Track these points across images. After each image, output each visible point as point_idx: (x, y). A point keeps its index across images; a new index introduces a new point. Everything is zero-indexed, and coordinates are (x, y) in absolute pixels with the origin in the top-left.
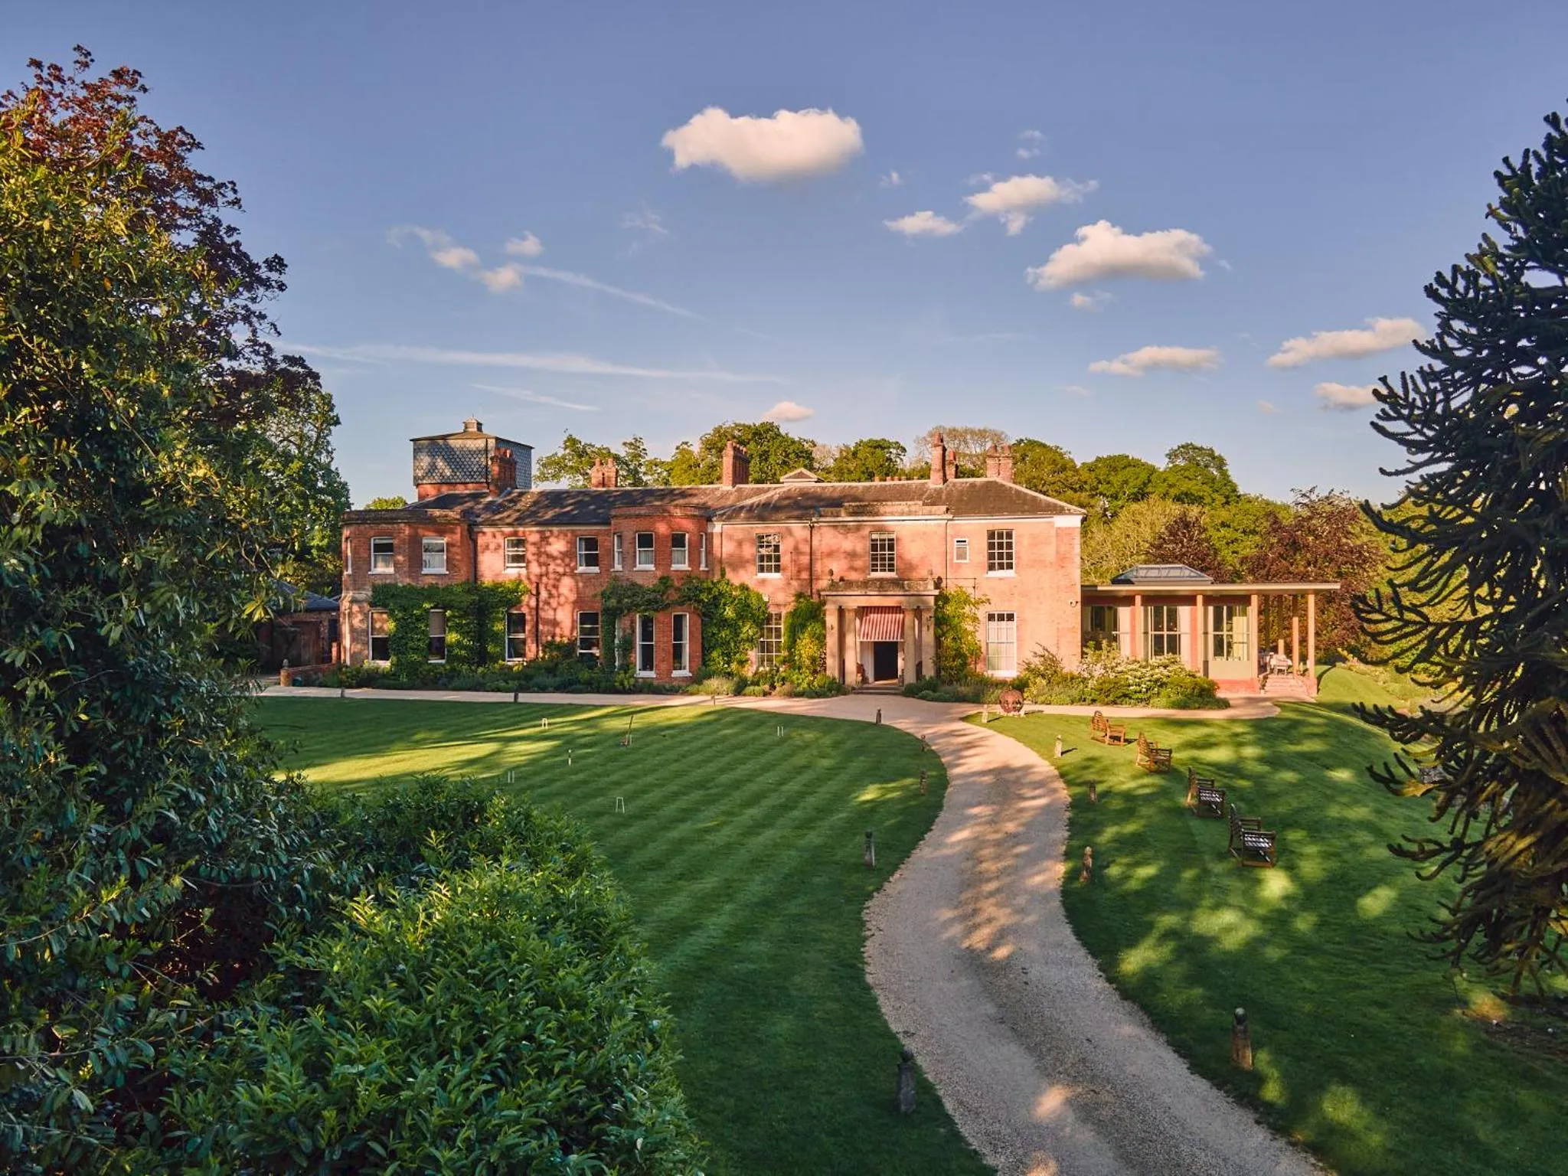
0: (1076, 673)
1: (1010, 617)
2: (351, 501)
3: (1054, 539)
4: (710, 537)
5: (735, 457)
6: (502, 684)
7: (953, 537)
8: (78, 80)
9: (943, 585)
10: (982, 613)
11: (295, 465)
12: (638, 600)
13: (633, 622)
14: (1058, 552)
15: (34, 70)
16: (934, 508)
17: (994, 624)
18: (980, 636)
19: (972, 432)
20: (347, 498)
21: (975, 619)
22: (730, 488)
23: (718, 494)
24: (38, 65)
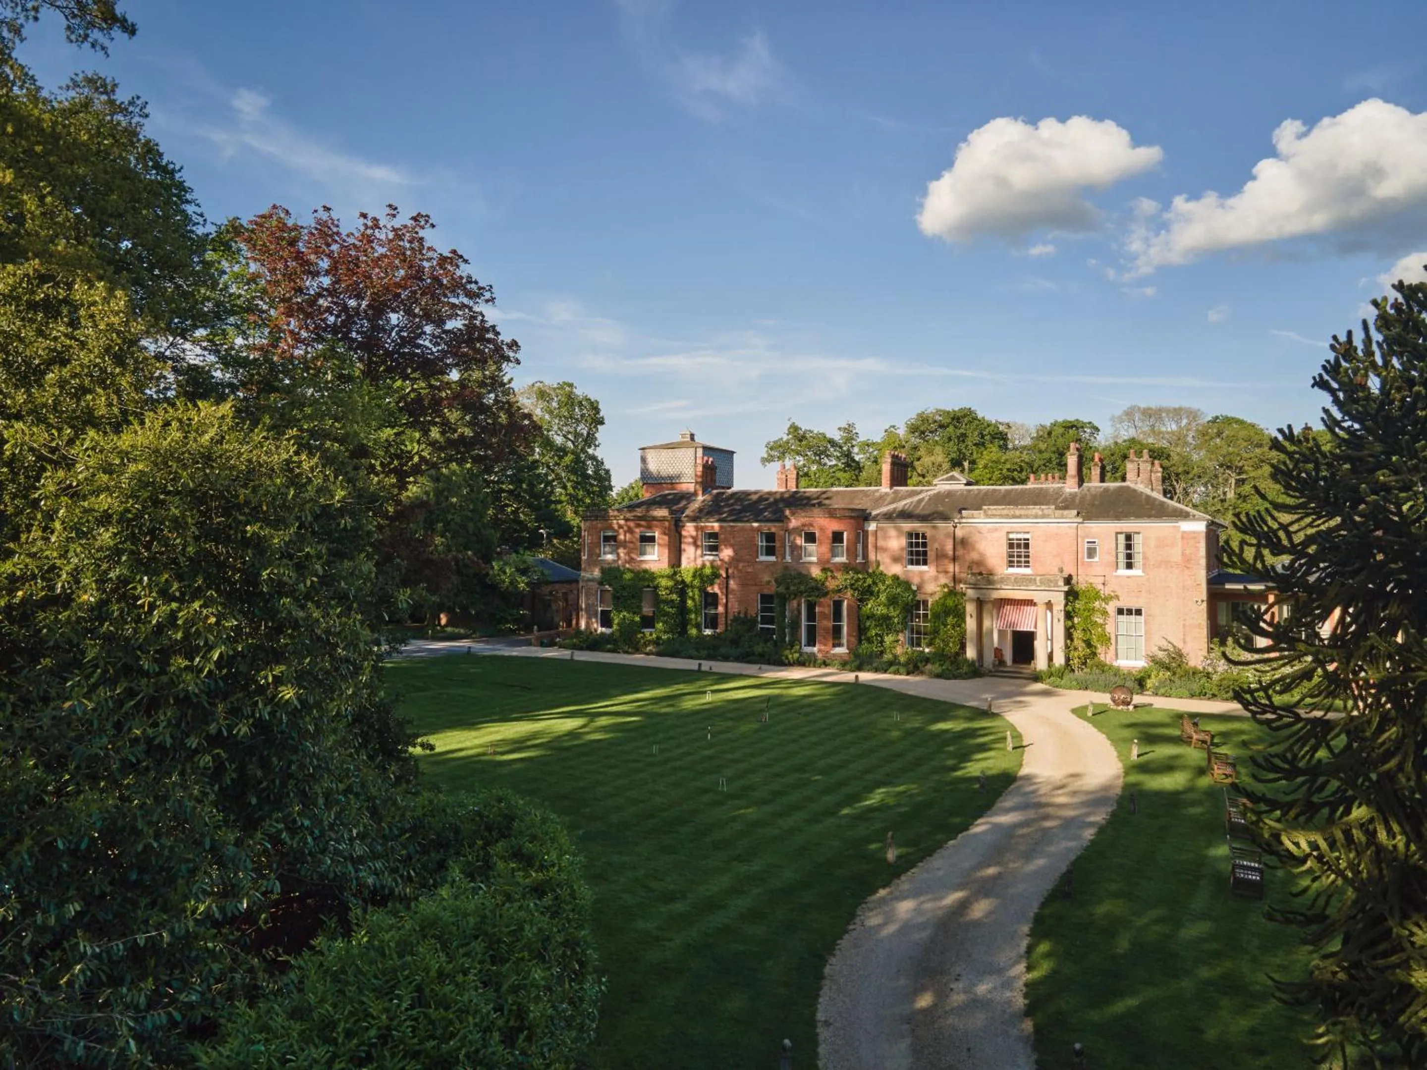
0: (1201, 668)
1: (1139, 612)
2: (613, 484)
3: (1180, 543)
4: (866, 533)
5: (893, 464)
6: (695, 653)
7: (1083, 538)
8: (389, 226)
9: (1074, 581)
10: (1111, 608)
11: (568, 459)
12: (802, 588)
13: (799, 605)
14: (1183, 554)
15: (362, 220)
16: (1066, 512)
17: (1123, 618)
18: (1110, 629)
19: (1168, 411)
20: (610, 481)
21: (1105, 613)
22: (888, 490)
23: (877, 494)
24: (364, 216)
